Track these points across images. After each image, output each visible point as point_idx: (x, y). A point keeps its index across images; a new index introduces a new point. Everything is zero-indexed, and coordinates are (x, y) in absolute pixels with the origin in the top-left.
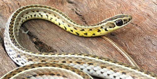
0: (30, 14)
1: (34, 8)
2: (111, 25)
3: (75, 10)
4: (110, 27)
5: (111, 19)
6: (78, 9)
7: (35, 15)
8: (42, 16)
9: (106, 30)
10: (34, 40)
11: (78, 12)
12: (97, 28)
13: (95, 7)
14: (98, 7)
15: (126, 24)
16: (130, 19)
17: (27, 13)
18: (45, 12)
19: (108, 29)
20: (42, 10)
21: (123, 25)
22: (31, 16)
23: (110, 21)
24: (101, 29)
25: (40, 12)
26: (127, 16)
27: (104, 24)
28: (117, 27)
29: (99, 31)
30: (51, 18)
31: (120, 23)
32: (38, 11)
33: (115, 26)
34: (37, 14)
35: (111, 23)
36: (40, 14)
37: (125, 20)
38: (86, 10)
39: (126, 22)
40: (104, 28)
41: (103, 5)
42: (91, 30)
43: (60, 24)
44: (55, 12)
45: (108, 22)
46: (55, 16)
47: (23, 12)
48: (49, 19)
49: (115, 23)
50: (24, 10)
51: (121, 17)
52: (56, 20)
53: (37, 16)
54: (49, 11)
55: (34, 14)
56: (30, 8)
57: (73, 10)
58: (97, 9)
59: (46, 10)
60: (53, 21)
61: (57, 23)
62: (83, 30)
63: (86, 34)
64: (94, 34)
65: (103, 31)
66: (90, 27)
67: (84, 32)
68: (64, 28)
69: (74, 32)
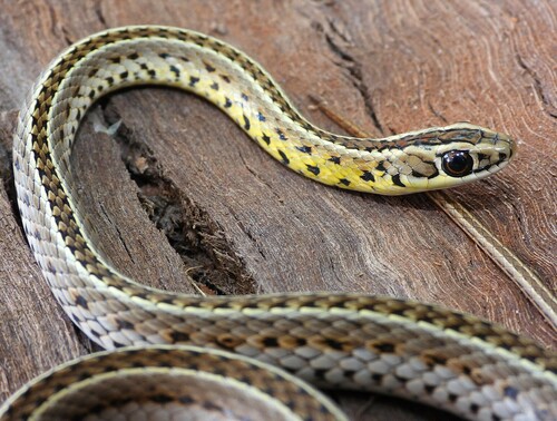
0: (105, 72)
1: (119, 43)
2: (422, 168)
3: (327, 28)
4: (416, 174)
5: (426, 140)
6: (340, 27)
7: (124, 75)
8: (152, 73)
9: (396, 180)
11: (338, 42)
12: (363, 160)
13: (410, 22)
14: (424, 20)
15: (484, 173)
16: (502, 156)
17: (93, 73)
18: (163, 56)
19: (404, 179)
20: (152, 46)
21: (472, 176)
22: (110, 80)
23: (421, 150)
24: (377, 174)
25: (142, 60)
26: (495, 140)
27: (395, 153)
28: (444, 179)
29: (368, 176)
30: (194, 80)
31: (459, 165)
32: (134, 57)
33: (437, 174)
34: (132, 67)
35: (421, 157)
36: (144, 67)
37: (481, 156)
38: (374, 31)
39: (485, 163)
40: (392, 170)
41: (444, 17)
42: (337, 161)
43: (228, 104)
44: (207, 50)
45: (411, 149)
46: (210, 69)
47: (78, 73)
48: (184, 81)
49: (439, 163)
50: (78, 65)
51: (467, 136)
52: (215, 87)
53: (131, 78)
54: (183, 49)
55: (120, 69)
56: (102, 49)
57: (319, 27)
58: (418, 34)
59: (170, 47)
60: (202, 87)
61: (218, 97)
62: (308, 150)
63: (315, 170)
64: (345, 182)
65: (383, 184)
66: (337, 148)
67: (309, 160)
68: (242, 123)
69: (273, 148)
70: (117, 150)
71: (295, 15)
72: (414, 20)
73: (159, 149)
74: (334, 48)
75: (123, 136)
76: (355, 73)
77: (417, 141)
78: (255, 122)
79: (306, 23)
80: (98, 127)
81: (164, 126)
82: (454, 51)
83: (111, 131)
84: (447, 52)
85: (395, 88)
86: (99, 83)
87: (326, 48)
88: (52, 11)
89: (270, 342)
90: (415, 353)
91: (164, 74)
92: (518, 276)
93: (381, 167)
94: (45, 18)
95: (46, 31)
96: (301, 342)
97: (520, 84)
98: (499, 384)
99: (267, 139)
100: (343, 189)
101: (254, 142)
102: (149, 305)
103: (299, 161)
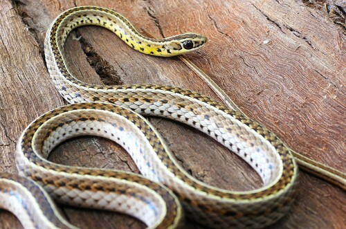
0: (76, 20)
1: (80, 11)
2: (176, 47)
3: (148, 9)
4: (175, 49)
5: (178, 38)
6: (152, 8)
7: (82, 21)
8: (91, 21)
9: (168, 51)
10: (88, 49)
11: (151, 13)
12: (157, 45)
13: (174, 7)
14: (179, 6)
15: (197, 48)
16: (203, 42)
17: (72, 20)
18: (95, 15)
19: (171, 51)
20: (91, 12)
21: (193, 49)
22: (78, 23)
23: (176, 41)
24: (162, 49)
25: (88, 16)
26: (200, 37)
27: (168, 43)
28: (184, 50)
29: (159, 50)
30: (105, 23)
31: (189, 46)
32: (85, 15)
33: (181, 49)
34: (85, 19)
35: (176, 43)
36: (88, 19)
37: (196, 42)
38: (163, 9)
39: (197, 44)
40: (167, 48)
41: (185, 4)
42: (149, 46)
43: (116, 30)
44: (109, 13)
45: (173, 41)
46: (110, 20)
47: (66, 20)
48: (102, 24)
49: (182, 45)
50: (66, 17)
51: (192, 36)
52: (112, 25)
53: (84, 22)
54: (101, 13)
55: (81, 19)
56: (75, 12)
57: (145, 9)
58: (177, 10)
59: (97, 13)
60: (107, 26)
61: (112, 28)
62: (140, 43)
63: (143, 49)
64: (152, 53)
65: (164, 53)
66: (150, 42)
67: (141, 46)
68: (120, 36)
69: (129, 43)
70: (80, 45)
71: (138, 5)
72: (175, 6)
73: (94, 45)
74: (150, 15)
75: (82, 41)
76: (157, 22)
77: (175, 38)
78: (123, 35)
79: (141, 7)
80: (74, 38)
81: (95, 38)
82: (188, 15)
83: (78, 39)
84: (186, 15)
85: (169, 26)
86: (74, 23)
87: (148, 15)
88: (59, 3)
89: (126, 100)
90: (174, 104)
91: (95, 21)
92: (207, 80)
93: (163, 47)
94: (57, 5)
95: (57, 9)
96: (137, 100)
97: (209, 23)
98: (203, 114)
99: (127, 40)
100: (152, 55)
101: (124, 42)
102: (86, 89)
103: (137, 47)
